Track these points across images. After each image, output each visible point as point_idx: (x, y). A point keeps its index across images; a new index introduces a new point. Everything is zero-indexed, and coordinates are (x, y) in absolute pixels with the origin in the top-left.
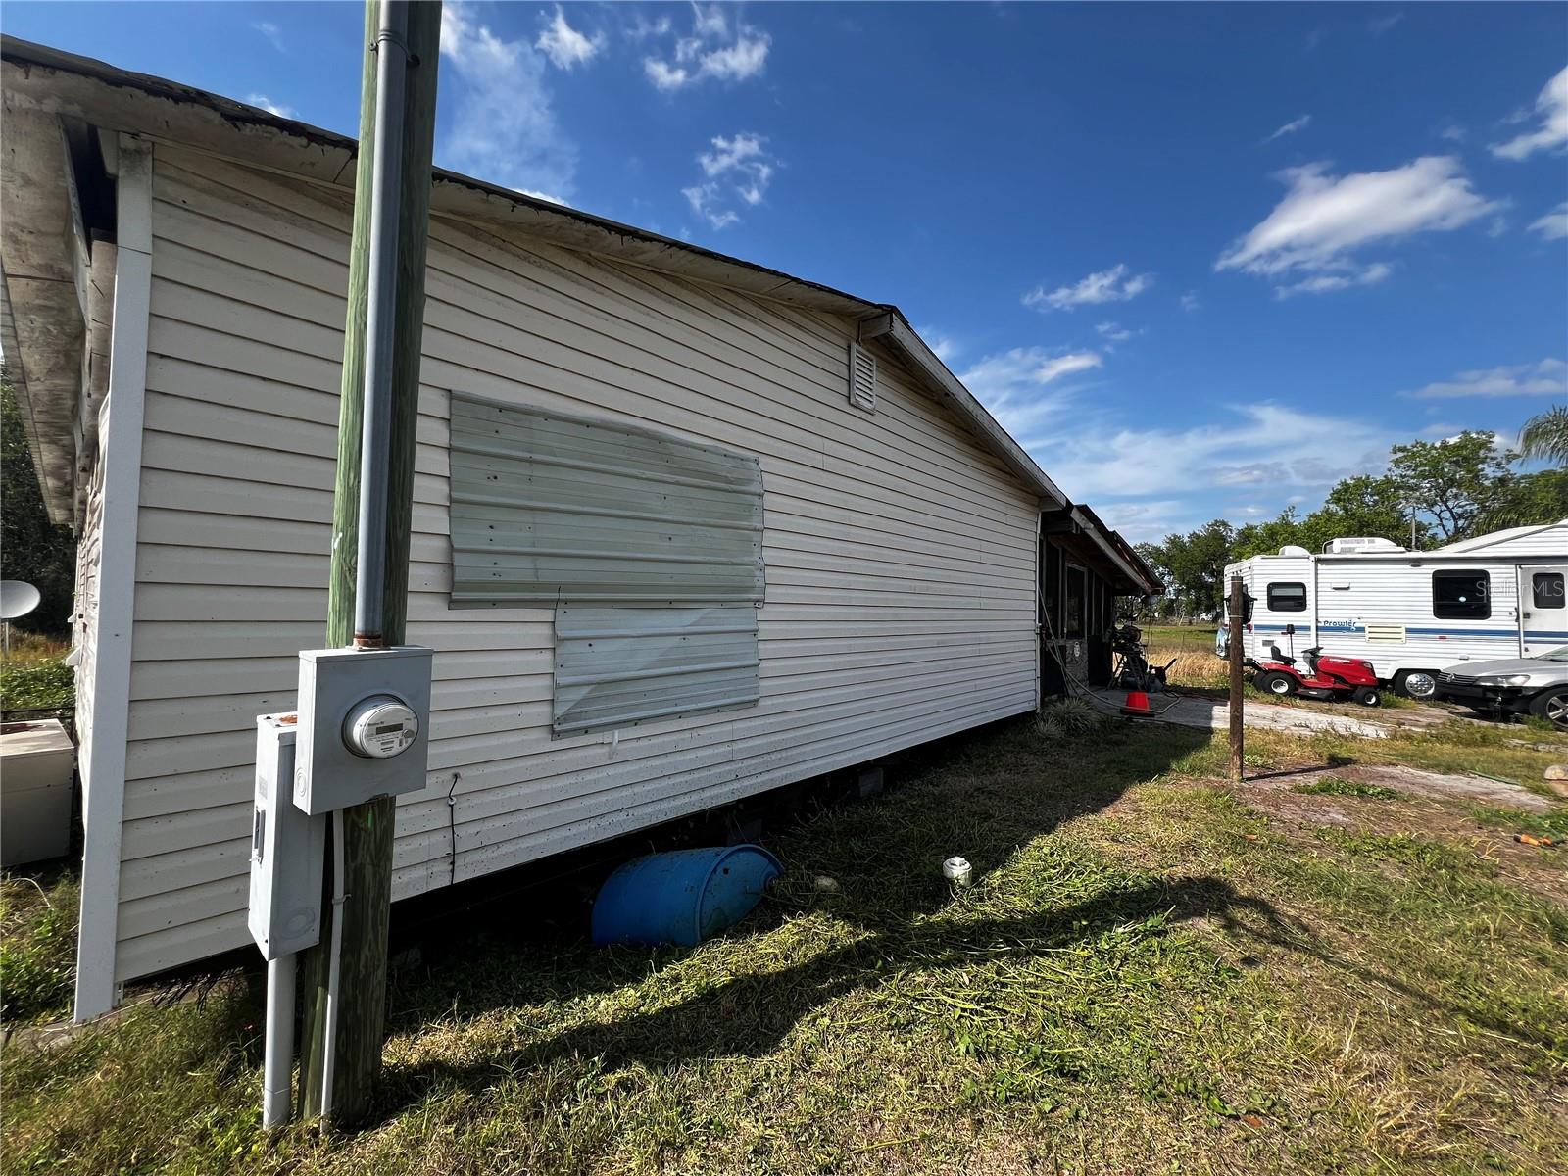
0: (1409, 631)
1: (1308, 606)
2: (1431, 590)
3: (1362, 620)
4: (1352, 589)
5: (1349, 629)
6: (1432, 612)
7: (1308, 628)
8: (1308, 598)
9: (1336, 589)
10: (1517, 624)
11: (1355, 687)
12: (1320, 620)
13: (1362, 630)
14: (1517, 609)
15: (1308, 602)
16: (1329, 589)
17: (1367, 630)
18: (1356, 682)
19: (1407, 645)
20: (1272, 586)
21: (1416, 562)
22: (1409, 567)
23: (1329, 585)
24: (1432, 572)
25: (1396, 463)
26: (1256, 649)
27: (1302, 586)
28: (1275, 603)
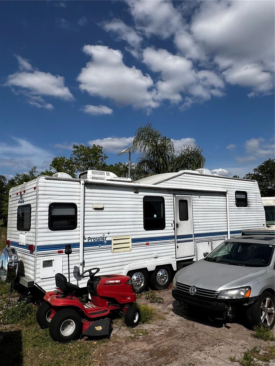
0: (134, 241)
1: (78, 225)
2: (142, 210)
3: (110, 235)
4: (105, 209)
5: (102, 243)
6: (143, 226)
7: (77, 245)
8: (78, 217)
9: (96, 209)
10: (174, 231)
11: (122, 306)
12: (86, 236)
13: (109, 243)
14: (174, 222)
15: (78, 221)
16: (91, 209)
17: (113, 242)
18: (124, 301)
19: (132, 251)
20: (53, 206)
21: (137, 190)
22: (133, 193)
23: (91, 206)
24: (143, 197)
25: (75, 152)
26: (37, 271)
27: (73, 206)
28: (55, 223)
